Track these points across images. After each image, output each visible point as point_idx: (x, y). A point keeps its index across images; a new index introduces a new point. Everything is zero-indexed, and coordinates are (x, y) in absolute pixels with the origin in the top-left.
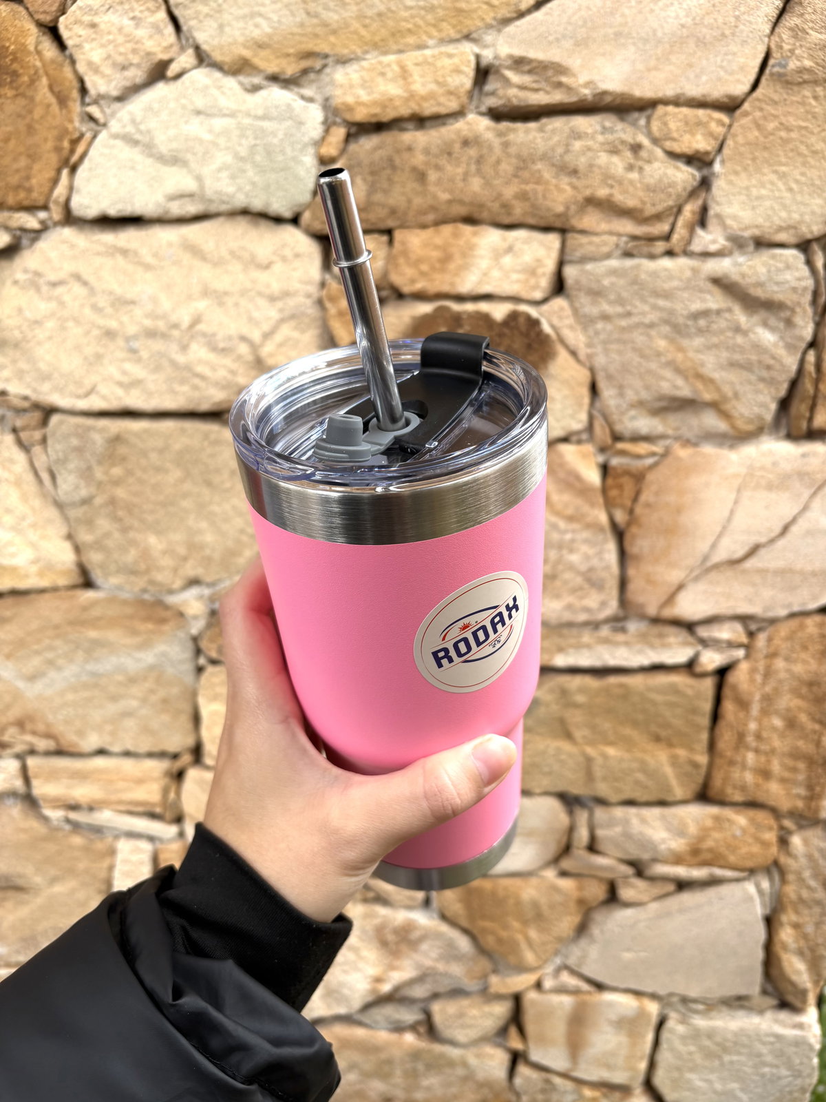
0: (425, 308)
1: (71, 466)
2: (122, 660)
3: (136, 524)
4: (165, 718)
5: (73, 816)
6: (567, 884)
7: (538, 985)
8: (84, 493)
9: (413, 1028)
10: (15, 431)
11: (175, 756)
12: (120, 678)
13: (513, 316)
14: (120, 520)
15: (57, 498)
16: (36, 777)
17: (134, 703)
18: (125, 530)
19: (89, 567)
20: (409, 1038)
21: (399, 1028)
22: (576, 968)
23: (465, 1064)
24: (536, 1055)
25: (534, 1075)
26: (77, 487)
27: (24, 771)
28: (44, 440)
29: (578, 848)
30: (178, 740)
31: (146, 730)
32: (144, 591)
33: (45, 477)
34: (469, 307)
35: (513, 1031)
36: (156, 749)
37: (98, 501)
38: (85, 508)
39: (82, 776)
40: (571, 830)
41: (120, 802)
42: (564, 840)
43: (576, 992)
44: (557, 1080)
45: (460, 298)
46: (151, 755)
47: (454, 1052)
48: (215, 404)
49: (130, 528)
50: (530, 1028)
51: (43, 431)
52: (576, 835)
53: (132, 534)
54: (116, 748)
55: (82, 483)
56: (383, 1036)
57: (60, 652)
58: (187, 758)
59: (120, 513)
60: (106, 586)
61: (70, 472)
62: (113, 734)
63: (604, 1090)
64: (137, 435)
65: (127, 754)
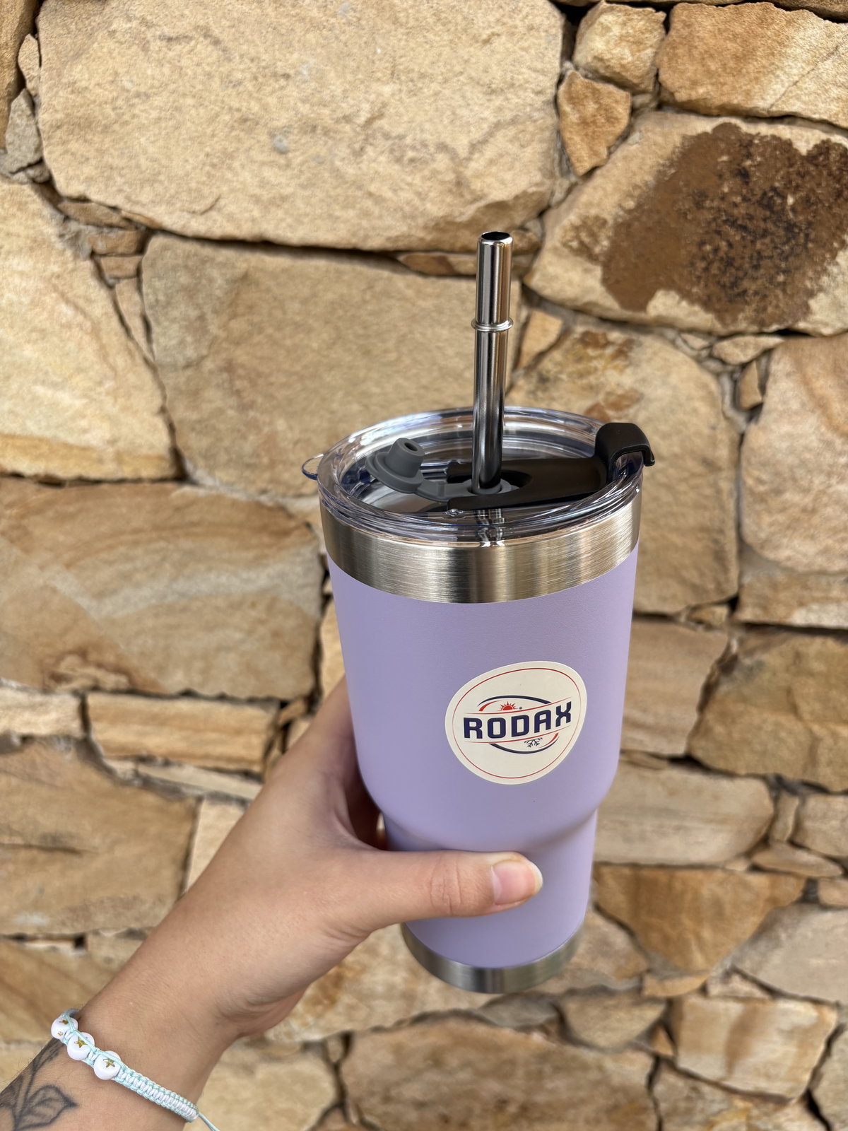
0: (704, 126)
1: (175, 313)
2: (223, 579)
3: (260, 400)
4: (277, 656)
5: (143, 769)
6: (758, 880)
7: (704, 990)
8: (191, 353)
9: (543, 1028)
10: (93, 255)
11: (283, 704)
12: (221, 602)
13: (824, 149)
14: (238, 393)
15: (149, 357)
16: (98, 719)
17: (238, 636)
18: (244, 408)
19: (186, 454)
20: (537, 1038)
21: (526, 1029)
22: (751, 974)
23: (600, 1068)
24: (685, 1063)
25: (680, 1083)
26: (182, 342)
27: (83, 710)
28: (138, 272)
29: (779, 841)
30: (291, 684)
31: (250, 669)
32: (264, 492)
33: (136, 325)
34: (764, 129)
35: (662, 1036)
36: (262, 695)
37: (209, 365)
38: (189, 372)
39: (160, 721)
40: (774, 819)
41: (206, 757)
42: (764, 831)
43: (745, 1000)
44: (706, 1089)
45: (753, 116)
46: (252, 701)
47: (589, 1056)
48: (388, 239)
49: (252, 405)
50: (685, 1034)
51: (136, 258)
52: (779, 826)
53: (252, 414)
54: (206, 692)
55: (189, 339)
56: (507, 1034)
57: (138, 564)
58: (298, 707)
59: (238, 384)
60: (209, 481)
61: (174, 320)
62: (205, 672)
63: (757, 1101)
64: (274, 275)
65: (222, 698)
